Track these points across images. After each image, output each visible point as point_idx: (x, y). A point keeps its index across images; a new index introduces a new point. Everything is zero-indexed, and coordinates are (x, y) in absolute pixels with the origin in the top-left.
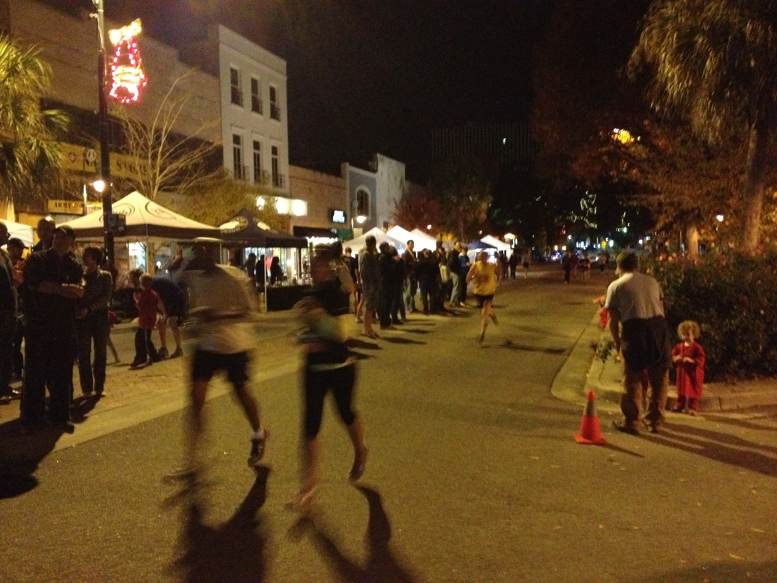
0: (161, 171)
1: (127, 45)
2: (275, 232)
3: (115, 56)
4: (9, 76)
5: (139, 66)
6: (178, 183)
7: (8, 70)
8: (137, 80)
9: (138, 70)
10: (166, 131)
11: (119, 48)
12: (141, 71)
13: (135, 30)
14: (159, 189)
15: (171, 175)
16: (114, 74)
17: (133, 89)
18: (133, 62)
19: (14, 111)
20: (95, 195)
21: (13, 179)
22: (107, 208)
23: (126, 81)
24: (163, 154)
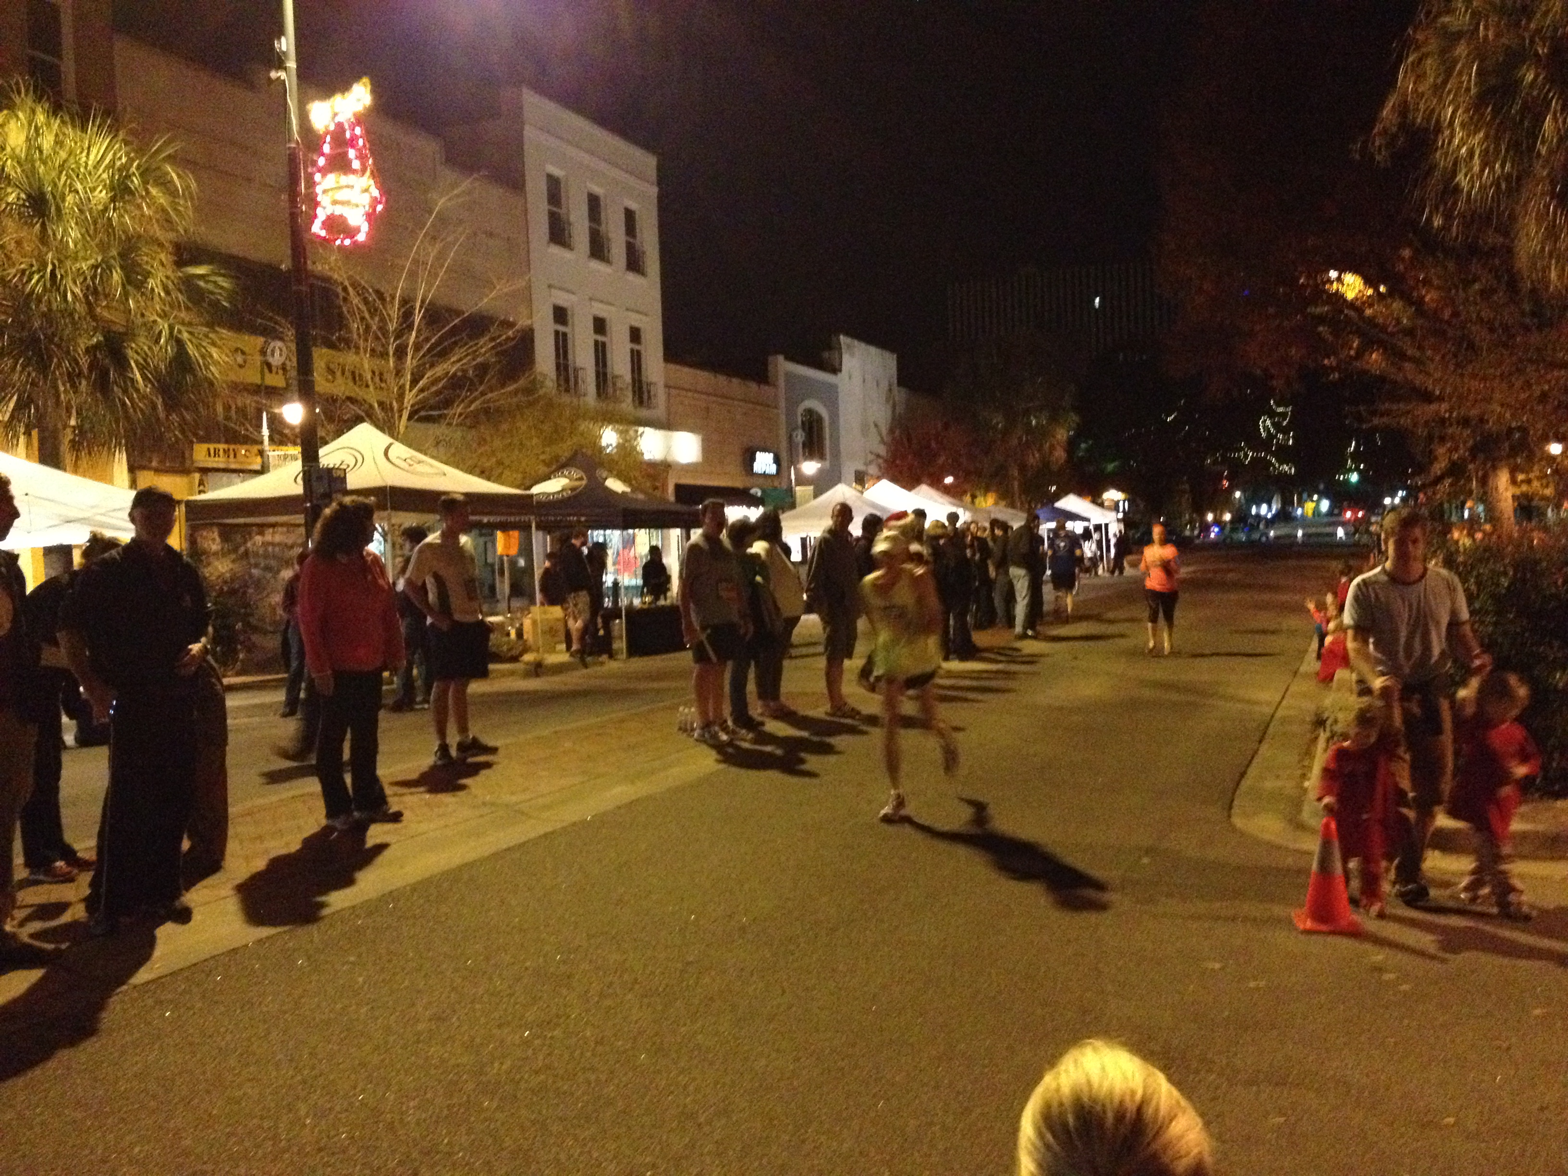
0: (414, 382)
1: (344, 131)
2: (641, 496)
3: (323, 154)
4: (113, 200)
5: (368, 173)
6: (448, 403)
7: (112, 188)
8: (365, 200)
9: (367, 181)
10: (423, 302)
11: (328, 139)
12: (372, 182)
13: (359, 100)
14: (410, 418)
15: (434, 389)
16: (319, 189)
17: (357, 218)
18: (356, 165)
19: (124, 269)
20: (286, 431)
21: (124, 404)
22: (310, 456)
23: (342, 203)
24: (417, 347)
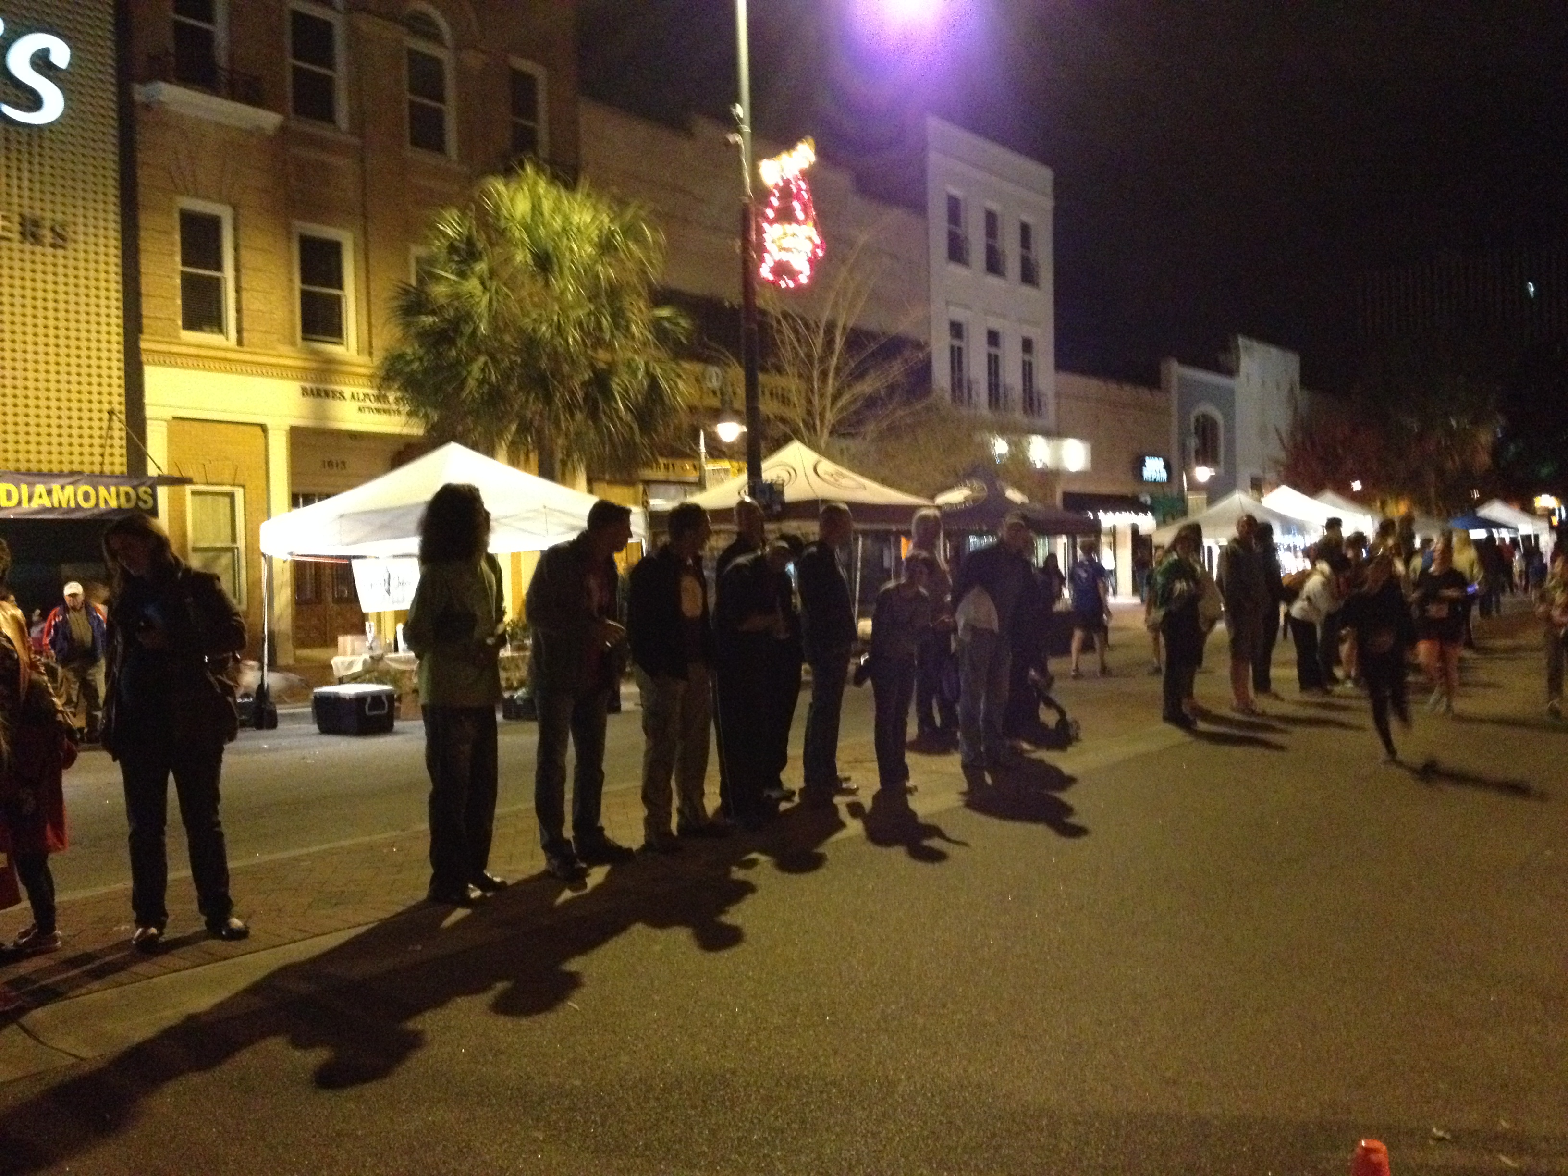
0: (835, 401)
1: (791, 186)
2: (1035, 505)
3: (772, 207)
4: (601, 255)
5: (811, 222)
6: (860, 422)
7: (600, 245)
8: (807, 247)
9: (809, 229)
11: (776, 193)
12: (813, 230)
13: (803, 158)
14: (831, 433)
15: (851, 408)
16: (767, 238)
17: (800, 263)
18: (800, 215)
19: (612, 316)
22: (754, 472)
23: (787, 250)
